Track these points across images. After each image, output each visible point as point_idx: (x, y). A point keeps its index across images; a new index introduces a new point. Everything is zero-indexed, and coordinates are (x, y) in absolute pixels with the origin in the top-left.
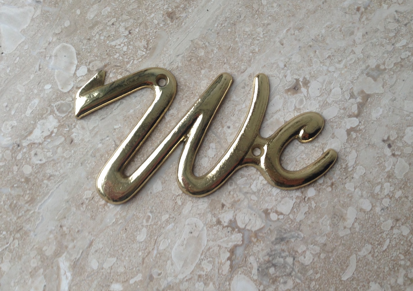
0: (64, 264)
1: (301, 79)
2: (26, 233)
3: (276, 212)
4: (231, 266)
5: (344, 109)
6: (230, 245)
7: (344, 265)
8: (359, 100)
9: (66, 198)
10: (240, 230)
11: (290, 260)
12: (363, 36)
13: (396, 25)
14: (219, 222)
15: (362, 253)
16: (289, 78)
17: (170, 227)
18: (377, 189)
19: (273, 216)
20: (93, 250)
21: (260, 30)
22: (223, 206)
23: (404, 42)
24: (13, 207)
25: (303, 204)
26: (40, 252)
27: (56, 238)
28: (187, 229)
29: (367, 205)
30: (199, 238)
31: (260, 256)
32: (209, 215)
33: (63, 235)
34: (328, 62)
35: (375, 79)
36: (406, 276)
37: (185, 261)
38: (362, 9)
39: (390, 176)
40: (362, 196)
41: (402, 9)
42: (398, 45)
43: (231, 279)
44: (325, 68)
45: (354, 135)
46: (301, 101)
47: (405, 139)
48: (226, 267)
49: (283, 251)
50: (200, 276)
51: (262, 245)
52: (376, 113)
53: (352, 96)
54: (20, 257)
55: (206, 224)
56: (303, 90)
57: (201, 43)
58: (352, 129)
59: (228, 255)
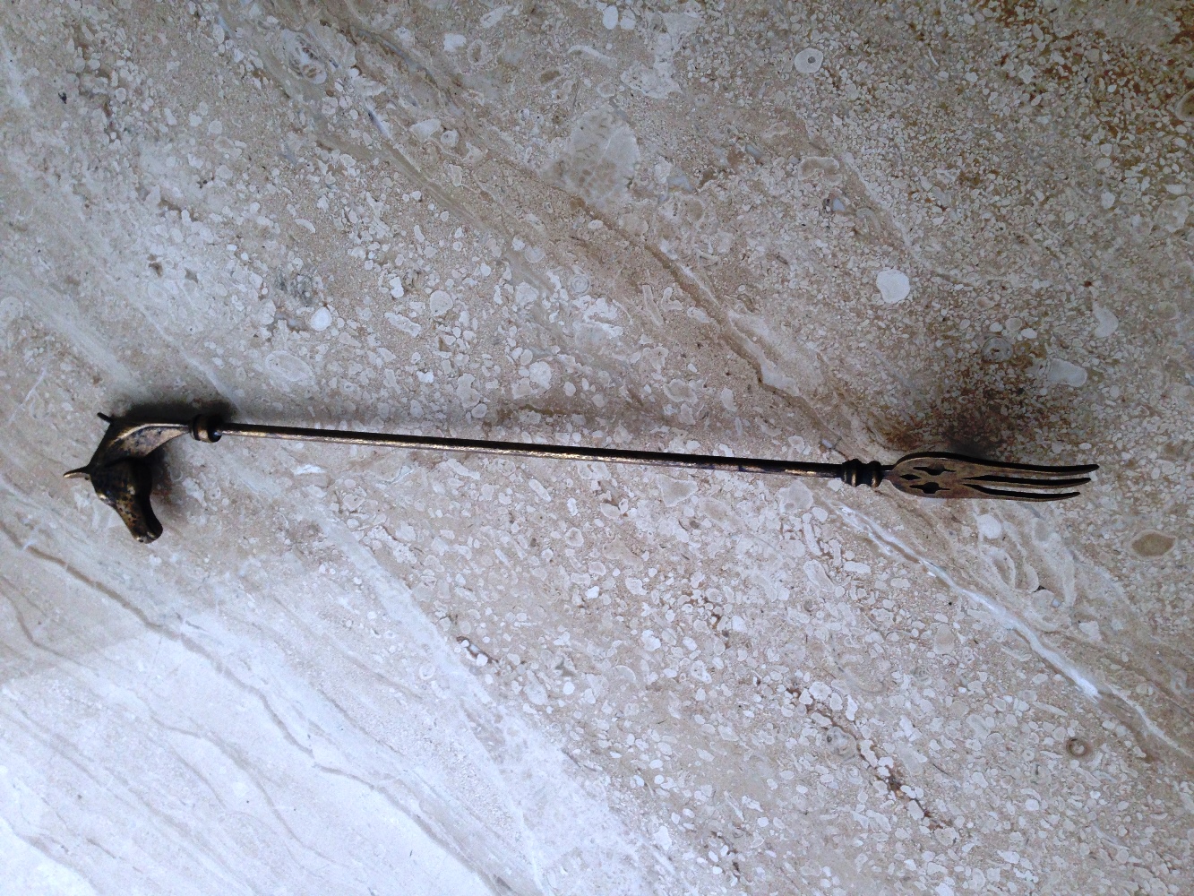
0: (299, 471)
1: (149, 262)
2: (275, 502)
3: (261, 288)
4: (304, 330)
5: (174, 222)
6: (287, 330)
7: (304, 230)
8: (166, 209)
9: (248, 470)
10: (276, 322)
11: (300, 278)
12: (110, 202)
13: (100, 170)
14: (269, 340)
15: (294, 214)
16: (148, 273)
17: (272, 382)
18: (241, 195)
19: (265, 291)
20: (289, 448)
21: (107, 299)
22: (256, 336)
23: (115, 164)
24: (255, 512)
25: (255, 265)
26: (289, 490)
27: (279, 478)
28: (274, 367)
29: (255, 207)
30: (281, 357)
31: (296, 304)
32: (263, 348)
33: (277, 471)
34: (134, 237)
35: (147, 193)
36: (313, 174)
37: (299, 369)
38: (87, 202)
39: (231, 184)
40: (248, 210)
41: (86, 164)
42: (118, 170)
43: (314, 331)
44: (139, 240)
45: (196, 215)
46: (168, 262)
47: (199, 167)
48: (305, 334)
49: (292, 284)
50: (311, 357)
51: (287, 303)
52: (177, 194)
53: (163, 215)
54: (293, 506)
55: (270, 352)
56: (158, 260)
57: (120, 353)
58: (191, 216)
59: (295, 332)
